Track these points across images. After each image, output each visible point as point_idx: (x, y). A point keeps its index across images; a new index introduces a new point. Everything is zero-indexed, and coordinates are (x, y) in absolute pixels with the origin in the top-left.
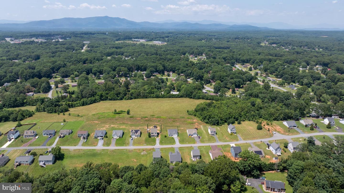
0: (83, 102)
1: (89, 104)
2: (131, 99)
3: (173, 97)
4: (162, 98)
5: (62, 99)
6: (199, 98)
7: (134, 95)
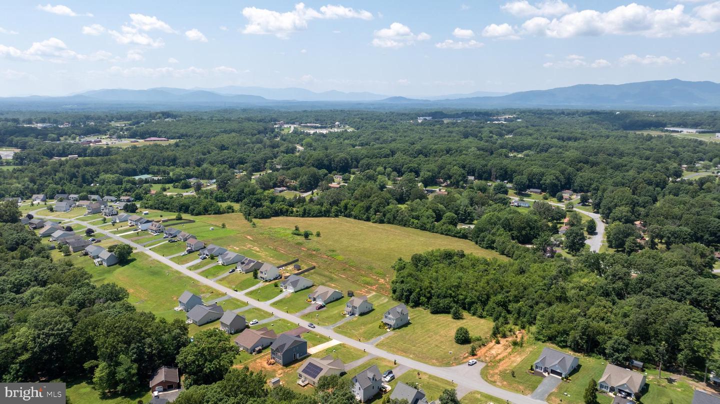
0: (305, 210)
1: (313, 216)
2: (380, 223)
3: (449, 235)
4: (429, 231)
5: (299, 203)
6: (490, 247)
7: (388, 215)
